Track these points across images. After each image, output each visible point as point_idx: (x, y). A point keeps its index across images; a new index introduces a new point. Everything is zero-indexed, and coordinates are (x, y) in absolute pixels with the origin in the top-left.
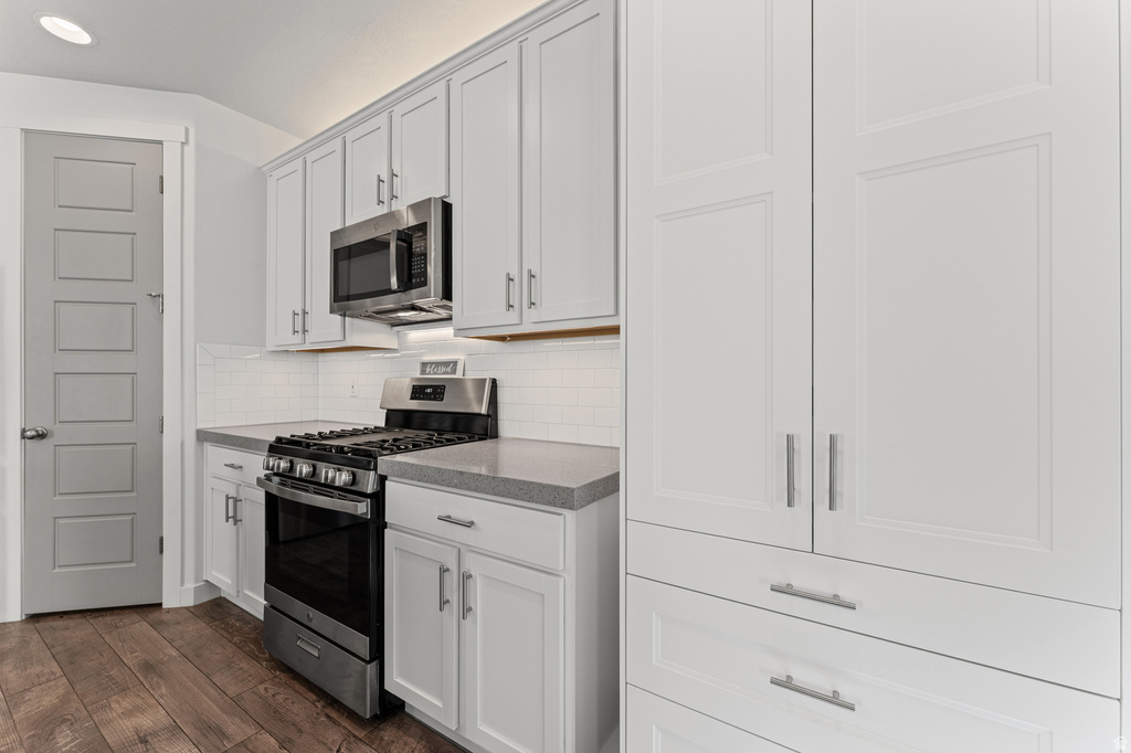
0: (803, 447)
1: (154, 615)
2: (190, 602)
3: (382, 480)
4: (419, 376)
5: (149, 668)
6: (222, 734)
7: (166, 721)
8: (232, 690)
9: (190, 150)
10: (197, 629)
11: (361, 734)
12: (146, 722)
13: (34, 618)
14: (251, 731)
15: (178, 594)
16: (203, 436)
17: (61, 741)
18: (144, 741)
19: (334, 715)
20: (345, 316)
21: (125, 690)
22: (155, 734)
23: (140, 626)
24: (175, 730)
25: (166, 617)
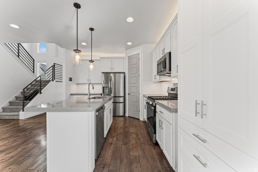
1: (139, 120)
2: (142, 120)
3: (156, 104)
5: (135, 126)
6: (138, 136)
7: (134, 132)
8: (142, 132)
9: (142, 53)
10: (142, 124)
11: (153, 145)
12: (133, 131)
13: (129, 117)
14: (141, 137)
15: (141, 119)
17: (126, 129)
18: (132, 133)
19: (151, 141)
20: (160, 76)
21: (133, 127)
22: (133, 133)
23: (137, 121)
24: (135, 133)
25: (140, 121)
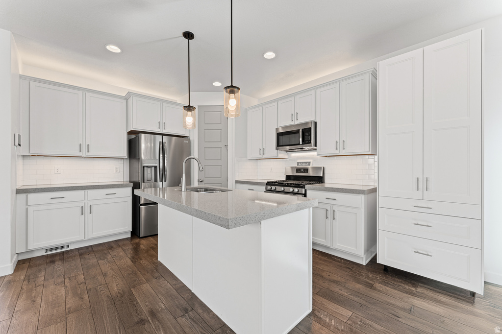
0: (421, 180)
3: (306, 191)
4: (296, 166)
16: (237, 182)
